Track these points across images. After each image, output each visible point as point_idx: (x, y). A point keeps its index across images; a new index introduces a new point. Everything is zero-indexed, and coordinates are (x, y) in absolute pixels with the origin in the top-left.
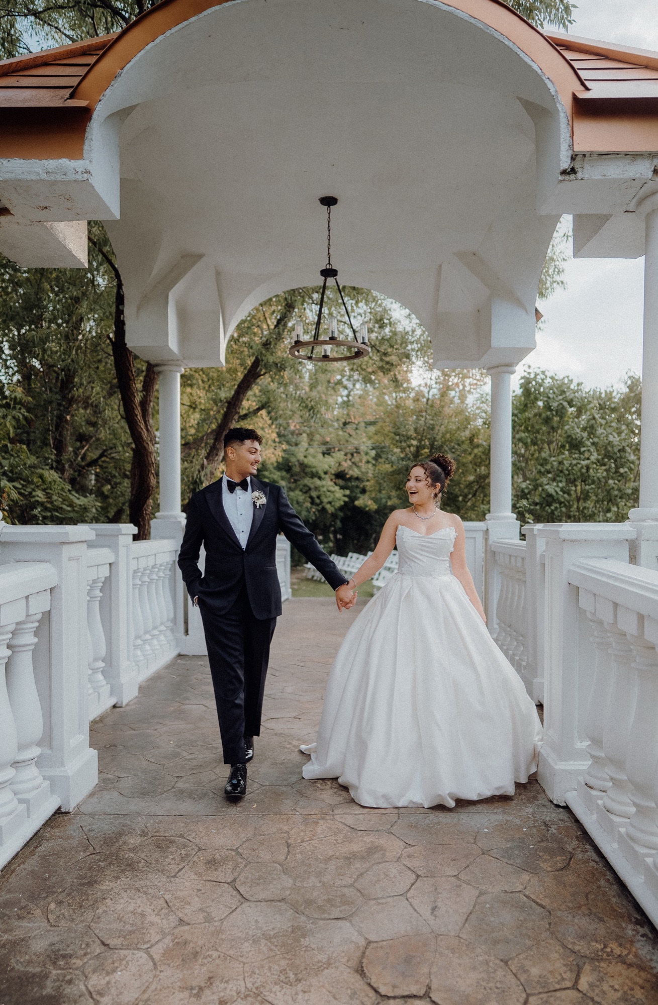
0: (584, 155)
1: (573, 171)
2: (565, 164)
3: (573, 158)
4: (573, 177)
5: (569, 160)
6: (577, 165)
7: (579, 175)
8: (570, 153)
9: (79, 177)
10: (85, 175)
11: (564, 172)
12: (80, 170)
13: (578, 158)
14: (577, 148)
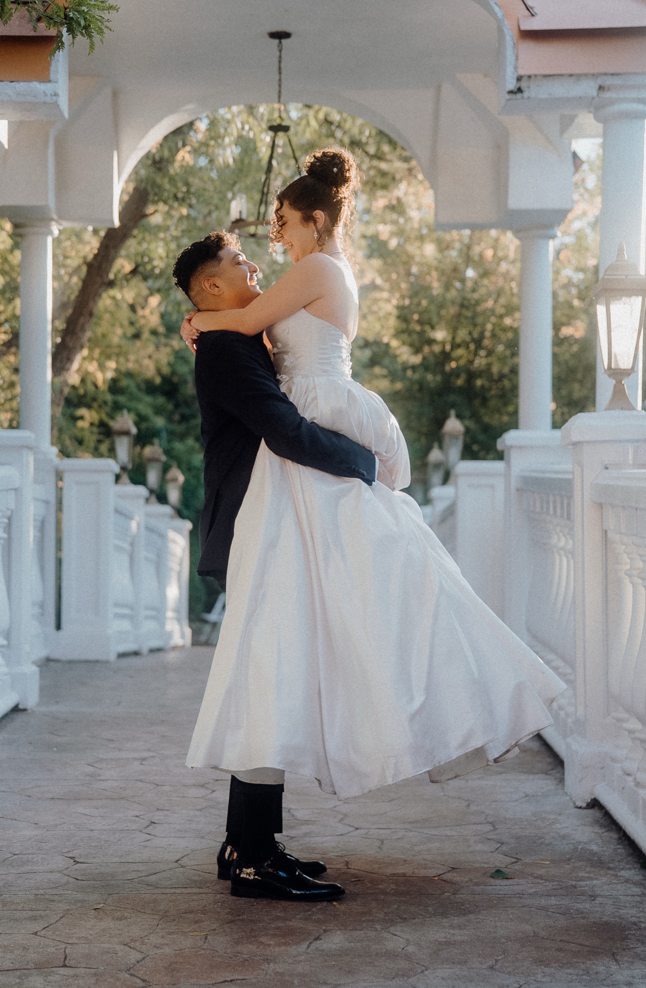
0: (530, 77)
1: (520, 90)
2: (512, 85)
3: (519, 79)
4: (519, 95)
5: (514, 81)
6: (523, 85)
7: (526, 94)
8: (515, 76)
9: (48, 100)
10: (54, 98)
11: (511, 92)
12: (48, 93)
13: (524, 79)
14: (522, 72)
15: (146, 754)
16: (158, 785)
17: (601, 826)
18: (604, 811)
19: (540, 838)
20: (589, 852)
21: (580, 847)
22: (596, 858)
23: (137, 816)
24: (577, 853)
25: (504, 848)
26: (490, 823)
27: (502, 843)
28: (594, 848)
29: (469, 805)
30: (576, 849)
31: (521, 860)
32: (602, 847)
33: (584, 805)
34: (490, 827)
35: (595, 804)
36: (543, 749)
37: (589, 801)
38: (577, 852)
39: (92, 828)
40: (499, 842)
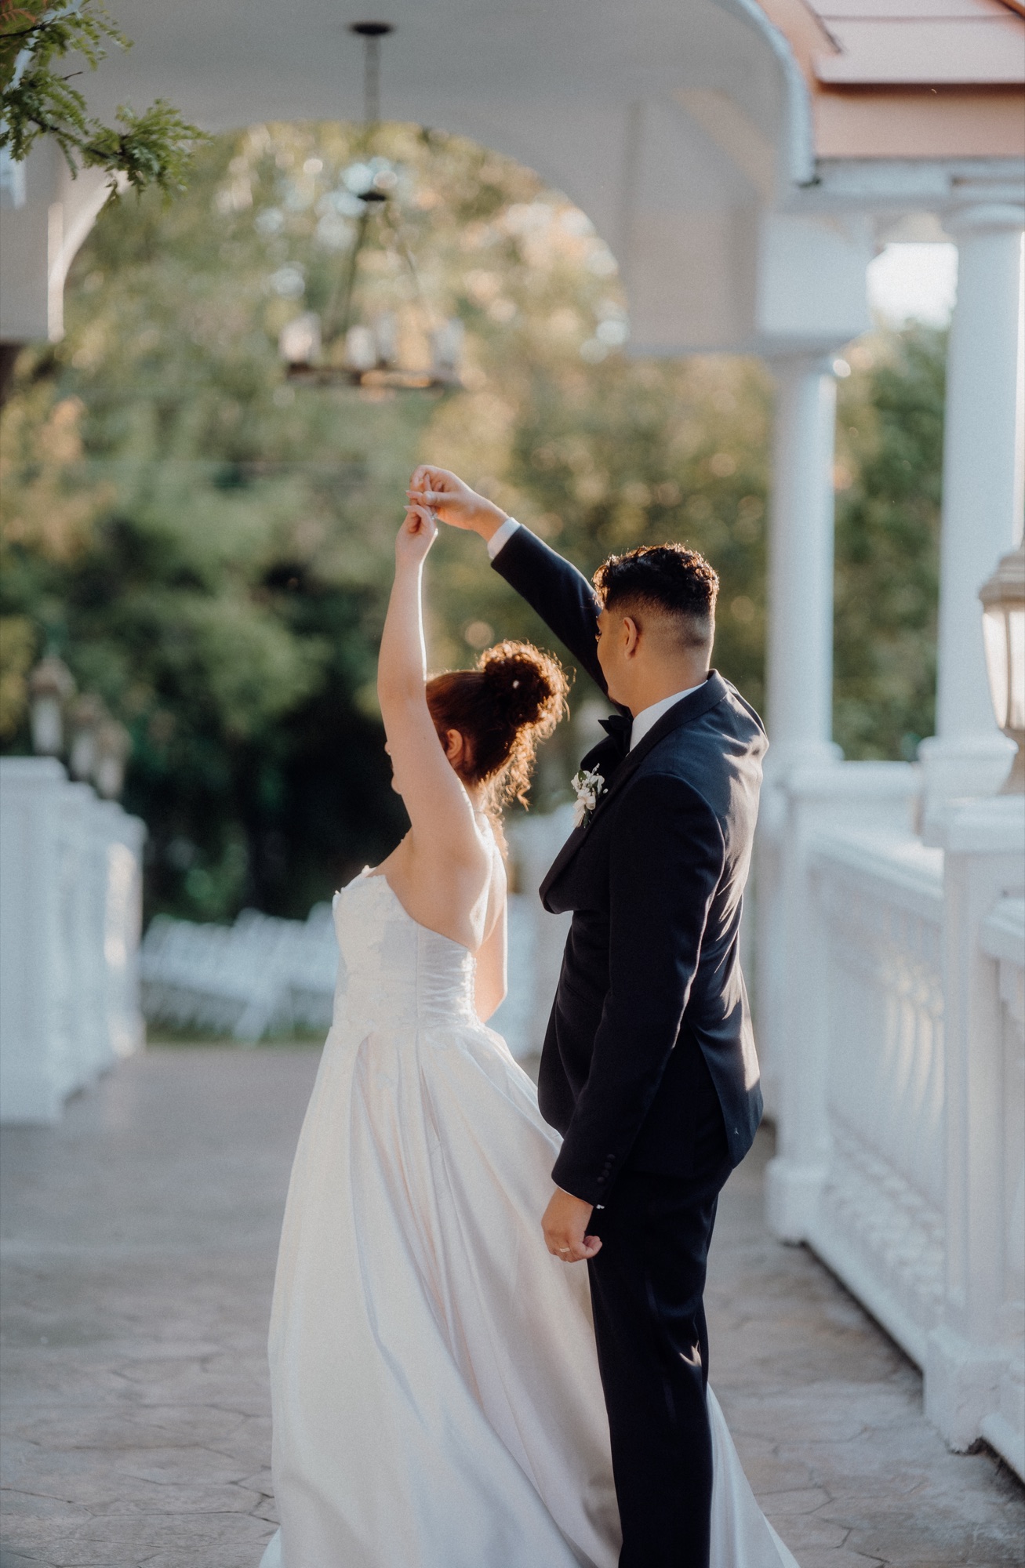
0: (835, 160)
1: (817, 182)
2: (804, 172)
3: (818, 162)
4: (816, 191)
5: (809, 166)
6: (824, 172)
7: (827, 189)
8: (810, 158)
11: (805, 185)
13: (825, 164)
14: (825, 149)
15: (206, 1349)
16: (248, 1416)
17: (1000, 1489)
18: (998, 1460)
19: (910, 1516)
20: (991, 1544)
21: (975, 1533)
22: (1005, 1557)
23: (234, 1483)
24: (974, 1546)
25: (856, 1538)
26: (820, 1487)
27: (850, 1529)
28: (998, 1534)
29: (775, 1451)
30: (969, 1537)
31: (889, 1562)
32: (1010, 1533)
33: (964, 1448)
34: (820, 1497)
35: (982, 1447)
36: (867, 1327)
37: (973, 1441)
38: (973, 1544)
39: (168, 1508)
40: (845, 1528)
